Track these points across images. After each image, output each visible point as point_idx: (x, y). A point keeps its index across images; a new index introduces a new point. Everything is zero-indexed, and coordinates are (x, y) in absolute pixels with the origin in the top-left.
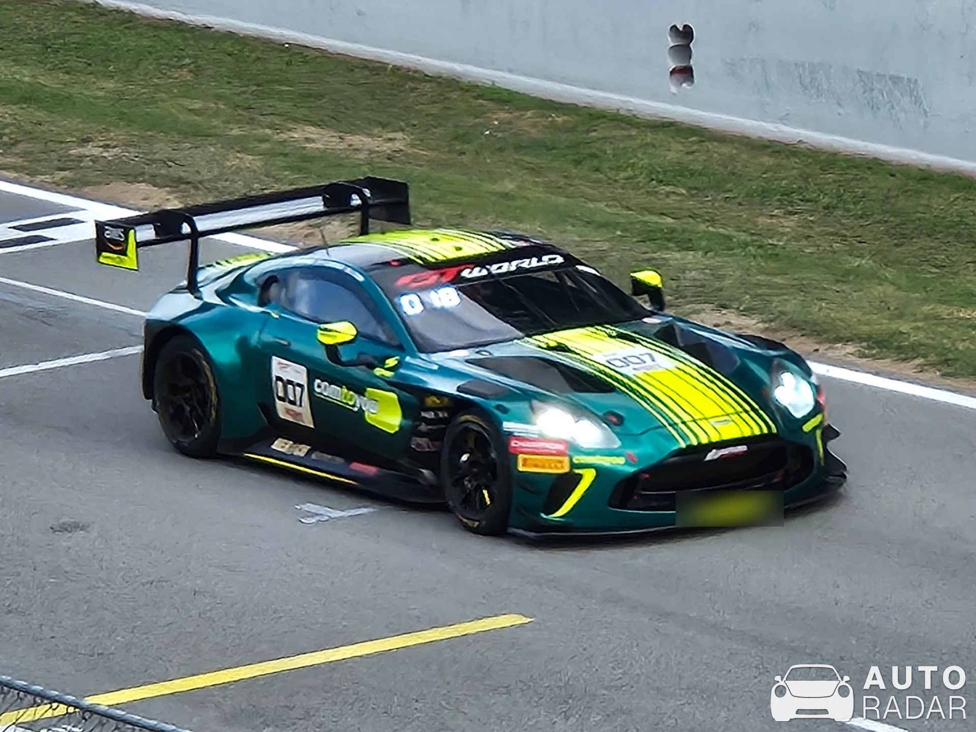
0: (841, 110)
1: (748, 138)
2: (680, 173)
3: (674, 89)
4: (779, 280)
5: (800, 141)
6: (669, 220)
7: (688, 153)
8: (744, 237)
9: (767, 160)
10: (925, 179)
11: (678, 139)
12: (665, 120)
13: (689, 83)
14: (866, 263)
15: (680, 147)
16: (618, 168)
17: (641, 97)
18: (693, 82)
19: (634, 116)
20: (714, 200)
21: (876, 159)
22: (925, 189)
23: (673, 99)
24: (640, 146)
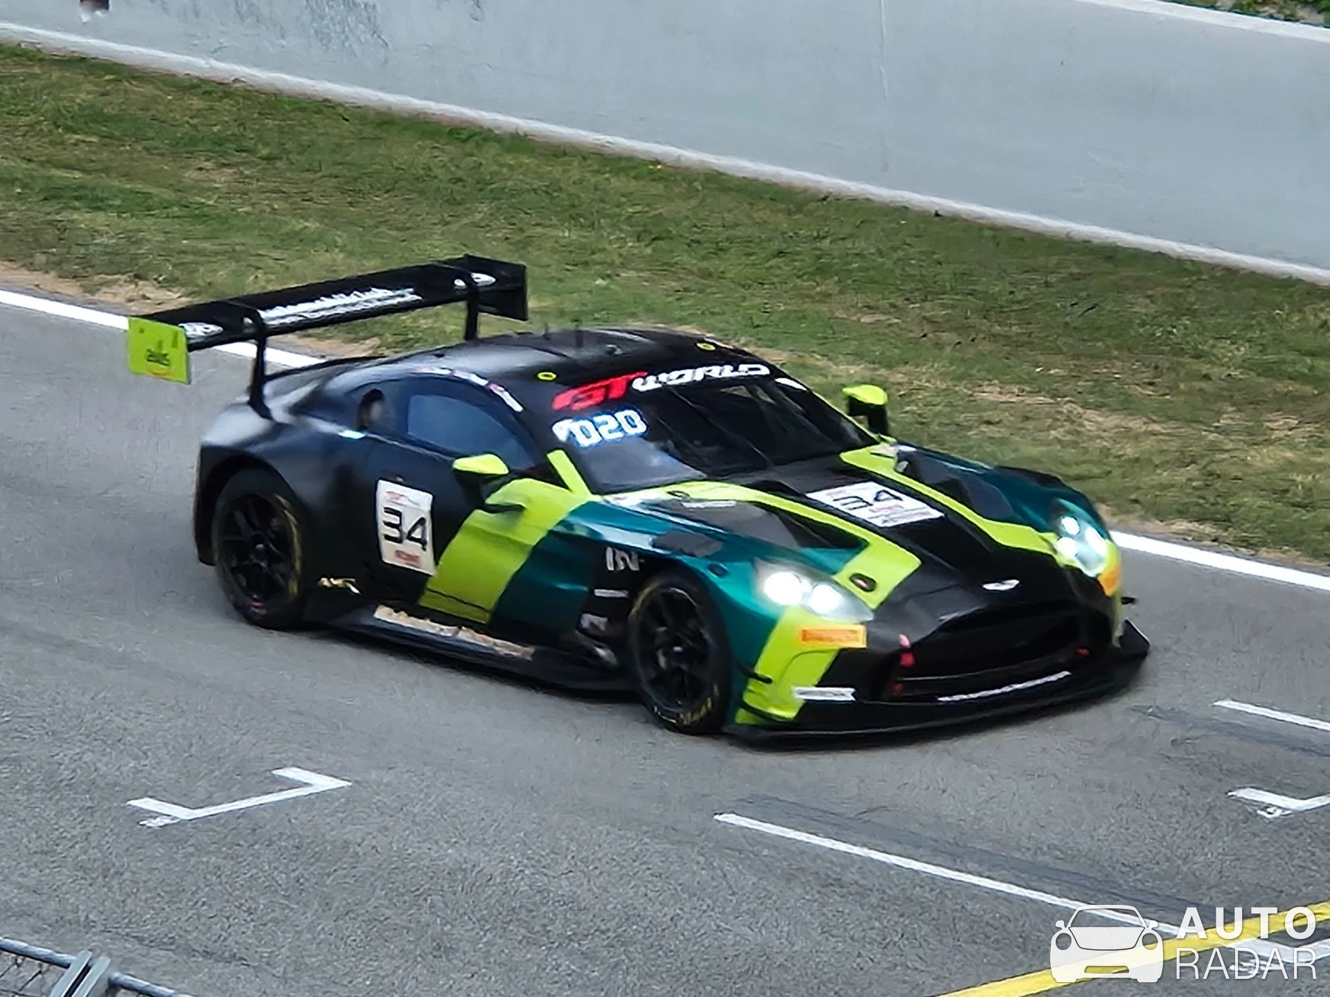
0: (284, 42)
1: (174, 75)
2: (92, 118)
3: (85, 18)
4: (207, 245)
5: (236, 80)
6: (78, 175)
7: (103, 94)
8: (167, 194)
9: (197, 103)
10: (385, 123)
11: (92, 78)
12: (76, 55)
13: (104, 10)
14: (312, 225)
15: (91, 87)
16: (18, 114)
17: (45, 27)
18: (107, 7)
19: (39, 50)
20: (133, 150)
21: (326, 100)
22: (384, 135)
23: (83, 29)
24: (44, 87)
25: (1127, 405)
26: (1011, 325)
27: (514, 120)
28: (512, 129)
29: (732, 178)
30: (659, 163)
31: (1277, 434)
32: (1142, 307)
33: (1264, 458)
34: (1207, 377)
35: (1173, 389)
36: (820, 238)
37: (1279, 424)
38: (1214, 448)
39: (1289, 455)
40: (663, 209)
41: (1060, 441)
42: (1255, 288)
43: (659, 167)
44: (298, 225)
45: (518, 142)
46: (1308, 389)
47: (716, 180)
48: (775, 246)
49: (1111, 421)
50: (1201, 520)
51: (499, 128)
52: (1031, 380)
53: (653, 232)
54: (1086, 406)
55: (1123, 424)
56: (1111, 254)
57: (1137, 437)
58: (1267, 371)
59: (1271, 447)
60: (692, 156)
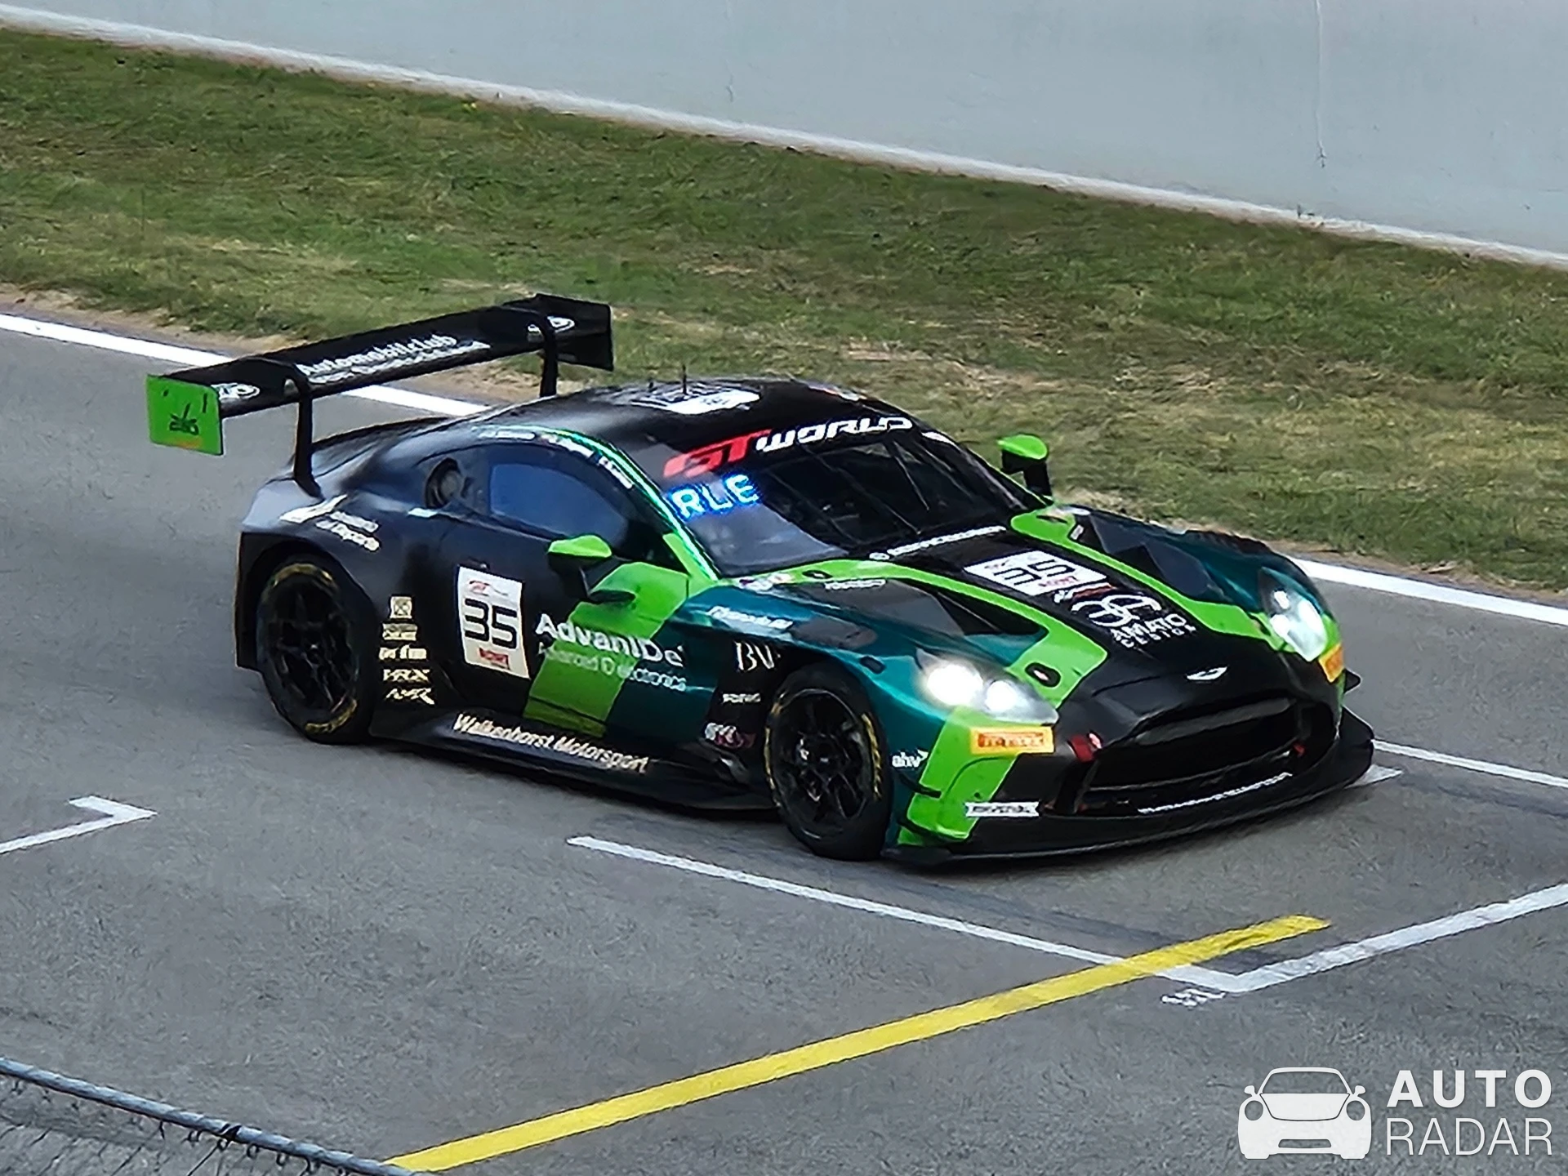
25: (1014, 361)
26: (877, 273)
27: (305, 56)
28: (302, 67)
29: (554, 116)
30: (474, 100)
31: (1189, 389)
32: (1028, 248)
33: (1172, 417)
34: (1103, 327)
35: (1066, 340)
36: (658, 181)
37: (1189, 377)
38: (1115, 407)
39: (1201, 412)
40: (480, 151)
41: (939, 403)
42: (1154, 223)
43: (473, 105)
44: (69, 181)
45: (315, 83)
46: (1221, 338)
47: (537, 120)
48: (609, 191)
49: (999, 378)
50: (1104, 489)
51: (292, 66)
52: (903, 333)
53: (473, 180)
54: (967, 361)
55: (1013, 381)
56: (991, 191)
57: (1027, 398)
58: (1171, 317)
59: (1182, 405)
60: (511, 92)
